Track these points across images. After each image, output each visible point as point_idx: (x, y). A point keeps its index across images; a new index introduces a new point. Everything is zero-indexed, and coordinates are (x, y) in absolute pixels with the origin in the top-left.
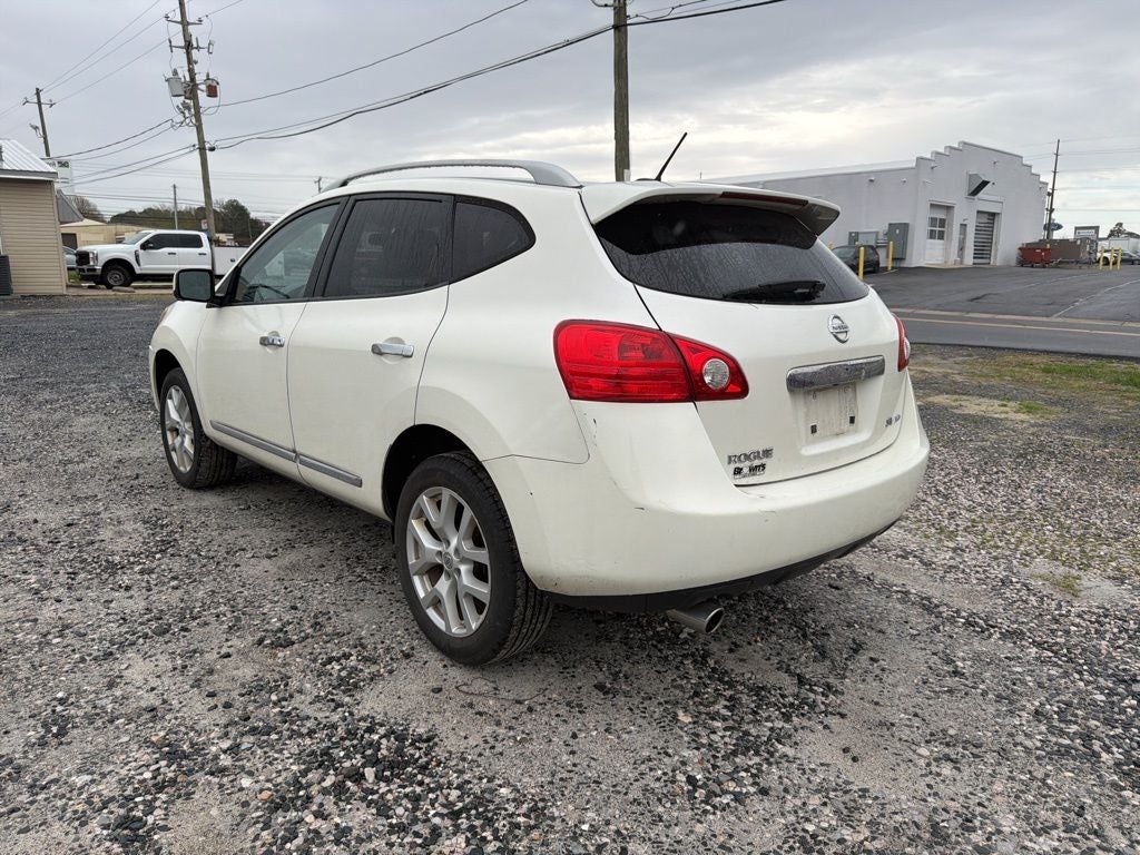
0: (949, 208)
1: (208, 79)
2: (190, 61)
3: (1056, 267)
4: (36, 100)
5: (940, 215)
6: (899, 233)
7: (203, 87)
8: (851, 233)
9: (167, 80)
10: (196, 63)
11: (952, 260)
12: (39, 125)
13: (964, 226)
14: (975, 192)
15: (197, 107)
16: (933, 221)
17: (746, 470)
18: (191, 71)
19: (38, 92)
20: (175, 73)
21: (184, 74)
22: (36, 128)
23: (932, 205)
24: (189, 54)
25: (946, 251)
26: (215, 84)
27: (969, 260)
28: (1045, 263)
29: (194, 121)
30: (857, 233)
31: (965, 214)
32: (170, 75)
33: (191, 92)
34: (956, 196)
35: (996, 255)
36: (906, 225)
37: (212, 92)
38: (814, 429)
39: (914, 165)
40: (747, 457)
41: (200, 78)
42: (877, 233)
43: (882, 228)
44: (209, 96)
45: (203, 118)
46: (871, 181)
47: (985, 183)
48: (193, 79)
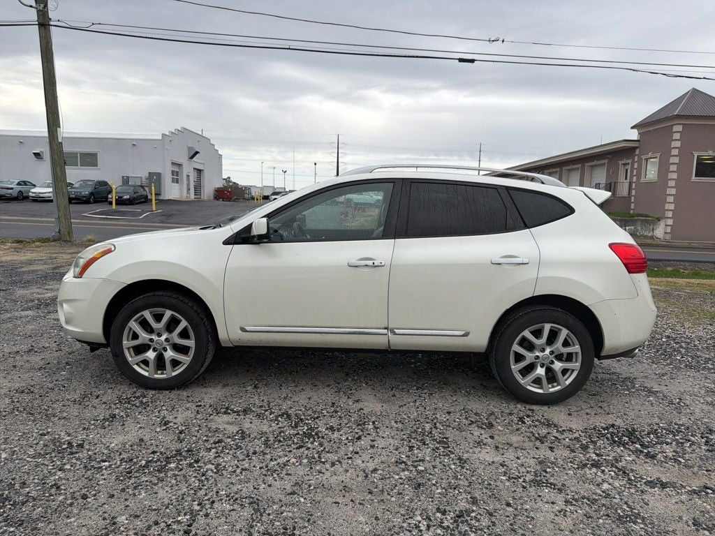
0: (180, 165)
3: (234, 201)
5: (176, 169)
6: (155, 178)
8: (123, 177)
11: (184, 197)
13: (188, 176)
14: (192, 157)
16: (173, 172)
23: (173, 163)
25: (181, 189)
27: (192, 196)
28: (229, 199)
30: (128, 177)
31: (188, 169)
34: (183, 159)
35: (204, 195)
36: (160, 174)
39: (160, 138)
42: (141, 177)
43: (145, 174)
46: (134, 145)
47: (197, 153)
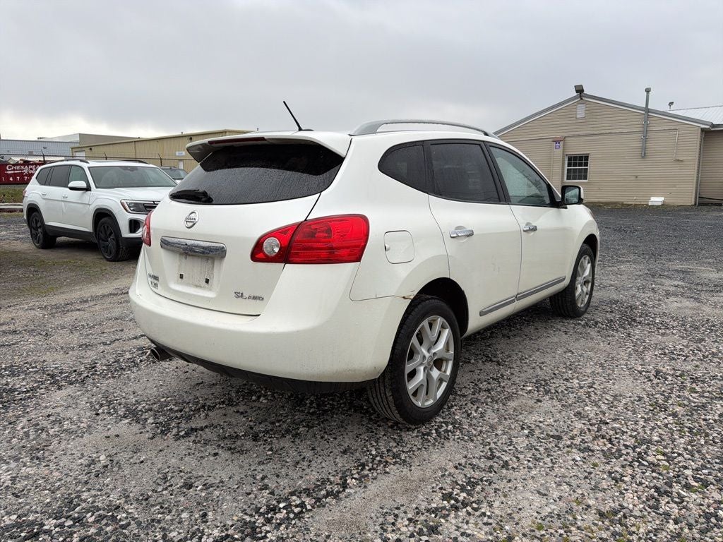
17: (153, 284)
38: (181, 276)
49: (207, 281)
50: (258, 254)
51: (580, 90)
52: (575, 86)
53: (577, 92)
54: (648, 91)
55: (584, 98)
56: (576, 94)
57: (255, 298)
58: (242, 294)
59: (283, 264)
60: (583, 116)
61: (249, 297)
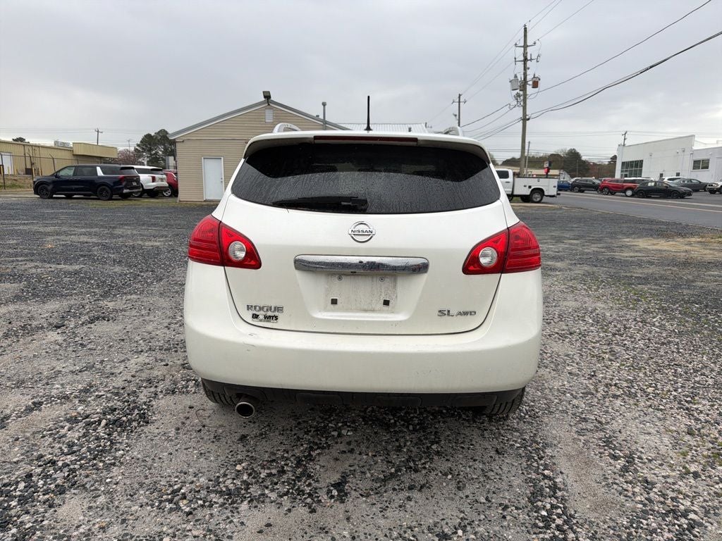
1: (534, 77)
2: (525, 68)
4: (458, 100)
7: (531, 83)
9: (510, 82)
10: (529, 69)
12: (458, 114)
15: (525, 95)
17: (261, 317)
18: (525, 75)
19: (460, 95)
20: (516, 76)
21: (520, 77)
22: (456, 115)
24: (525, 64)
26: (537, 80)
29: (522, 104)
32: (512, 78)
33: (523, 86)
37: (535, 85)
38: (334, 302)
40: (261, 309)
41: (529, 78)
44: (533, 87)
45: (528, 101)
48: (525, 78)
49: (386, 303)
50: (472, 266)
51: (267, 96)
52: (264, 92)
53: (265, 97)
54: (324, 104)
55: (271, 104)
56: (263, 99)
57: (466, 313)
58: (449, 311)
59: (499, 275)
60: (271, 121)
61: (460, 314)
